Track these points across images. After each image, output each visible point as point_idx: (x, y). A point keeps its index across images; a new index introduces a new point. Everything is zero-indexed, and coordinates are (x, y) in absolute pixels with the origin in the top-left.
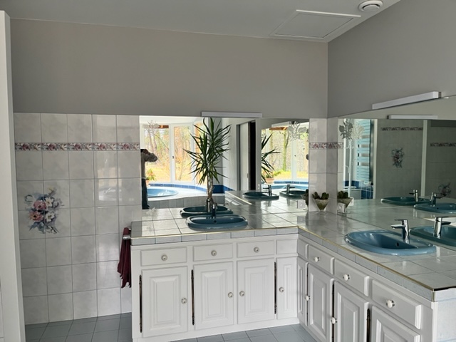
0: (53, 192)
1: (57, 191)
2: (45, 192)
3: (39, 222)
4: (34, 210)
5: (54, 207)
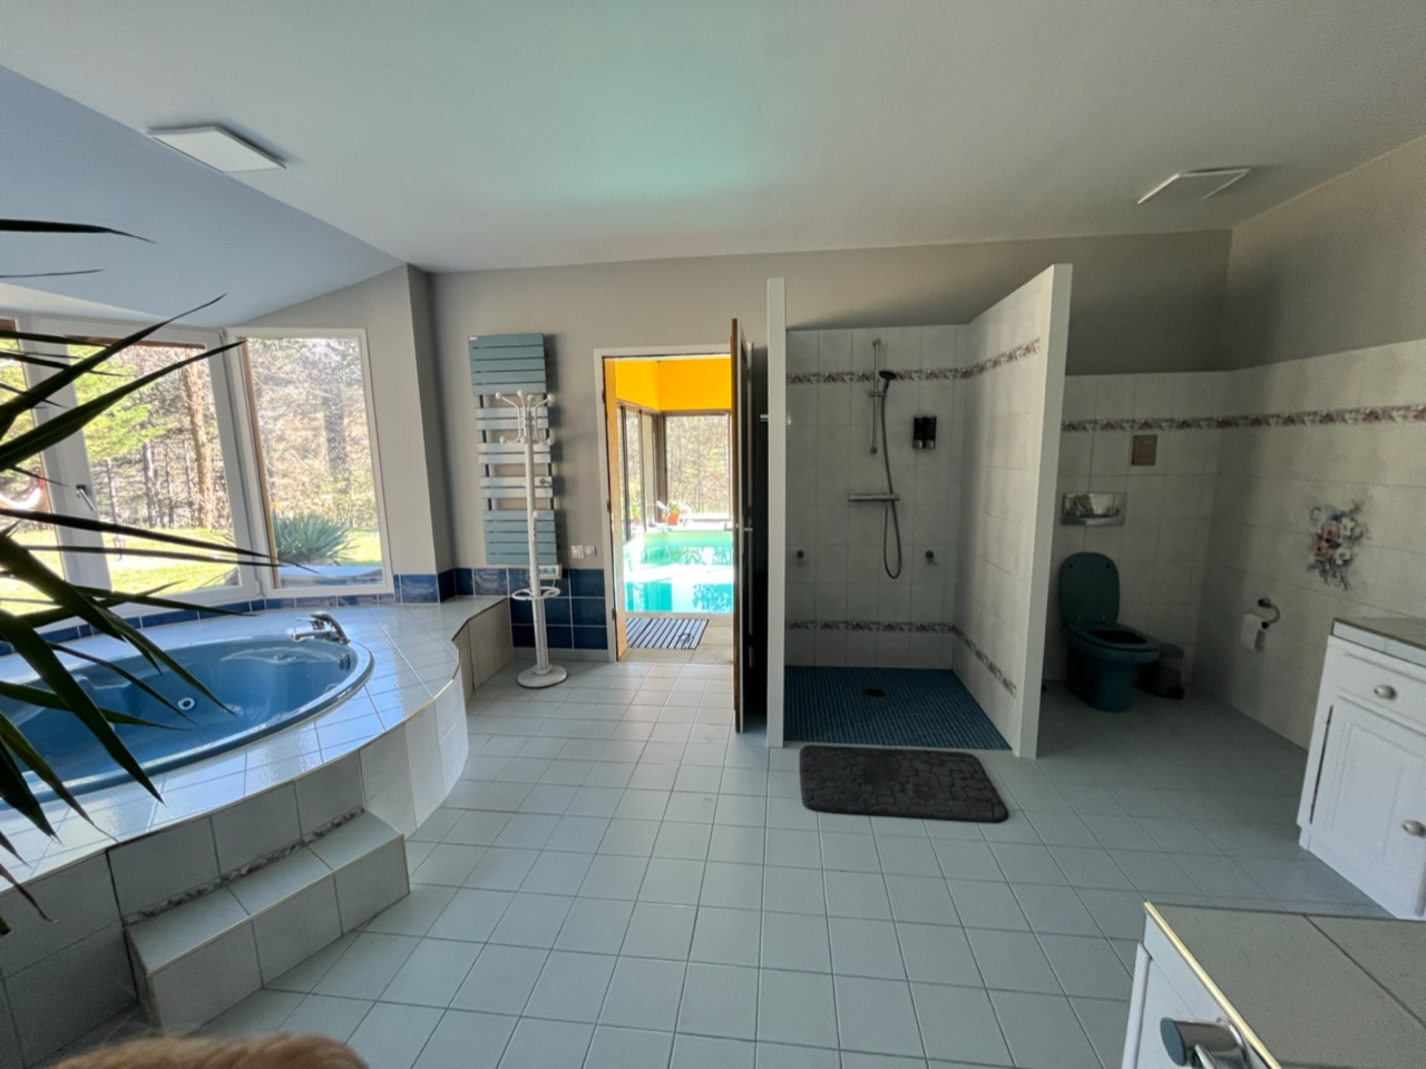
0: (1356, 509)
1: (1366, 508)
2: (1342, 506)
3: (1322, 562)
4: (1320, 537)
5: (1354, 539)
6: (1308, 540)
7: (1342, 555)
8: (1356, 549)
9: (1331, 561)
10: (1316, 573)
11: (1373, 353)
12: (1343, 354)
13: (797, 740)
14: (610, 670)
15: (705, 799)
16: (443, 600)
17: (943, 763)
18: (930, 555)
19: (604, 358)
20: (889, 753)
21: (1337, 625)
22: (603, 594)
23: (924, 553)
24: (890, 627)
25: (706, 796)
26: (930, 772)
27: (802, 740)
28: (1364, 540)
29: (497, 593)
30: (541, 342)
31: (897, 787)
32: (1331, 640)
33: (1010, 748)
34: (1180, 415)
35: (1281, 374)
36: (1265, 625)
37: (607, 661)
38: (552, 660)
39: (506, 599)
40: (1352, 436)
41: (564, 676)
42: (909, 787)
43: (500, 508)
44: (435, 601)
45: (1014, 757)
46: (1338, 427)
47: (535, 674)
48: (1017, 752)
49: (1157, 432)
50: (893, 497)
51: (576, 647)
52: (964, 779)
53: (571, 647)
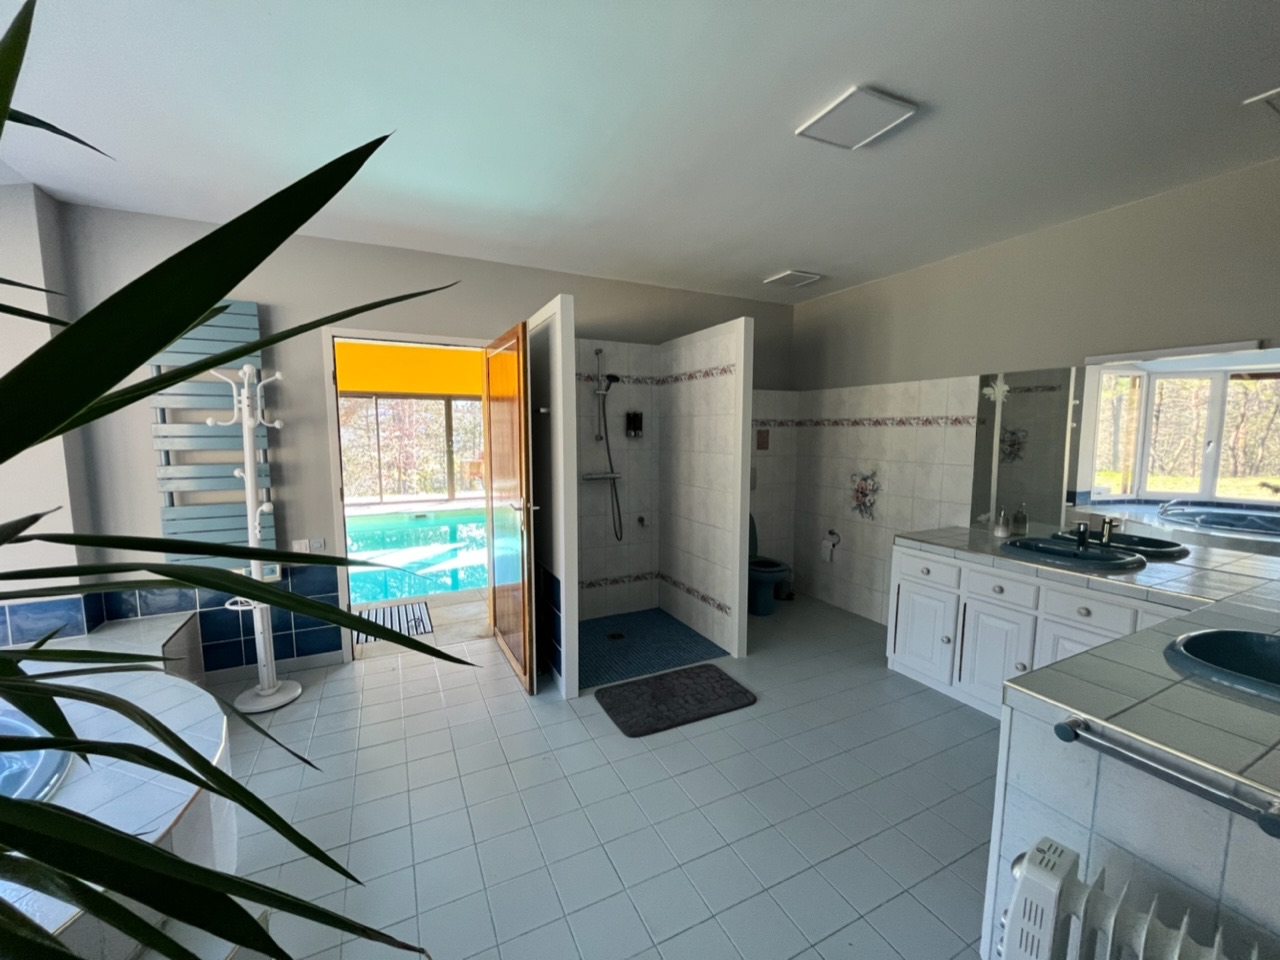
0: (874, 474)
1: (878, 474)
2: (868, 473)
3: (860, 505)
4: (857, 491)
5: (875, 491)
6: (851, 493)
7: (869, 501)
8: (876, 497)
9: (864, 504)
10: (858, 511)
11: (874, 388)
12: (861, 388)
13: (589, 687)
14: (344, 672)
15: (544, 759)
16: (90, 630)
17: (698, 676)
18: (641, 520)
19: (333, 337)
20: (660, 677)
21: (897, 539)
22: (335, 589)
23: (637, 518)
24: (615, 581)
25: (543, 756)
26: (695, 683)
27: (594, 686)
28: (879, 492)
29: (178, 608)
30: (256, 313)
31: (681, 701)
32: (895, 548)
33: (729, 654)
34: (780, 418)
35: (829, 395)
36: (834, 546)
37: (342, 664)
38: (281, 674)
39: (195, 614)
40: (867, 433)
41: (300, 691)
42: (689, 698)
43: (184, 504)
44: (80, 632)
45: (734, 659)
46: (860, 428)
47: (258, 695)
48: (735, 655)
49: (768, 428)
50: (613, 475)
51: (298, 655)
52: (717, 681)
53: (293, 656)
